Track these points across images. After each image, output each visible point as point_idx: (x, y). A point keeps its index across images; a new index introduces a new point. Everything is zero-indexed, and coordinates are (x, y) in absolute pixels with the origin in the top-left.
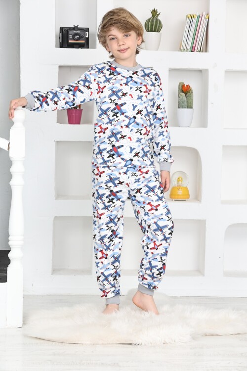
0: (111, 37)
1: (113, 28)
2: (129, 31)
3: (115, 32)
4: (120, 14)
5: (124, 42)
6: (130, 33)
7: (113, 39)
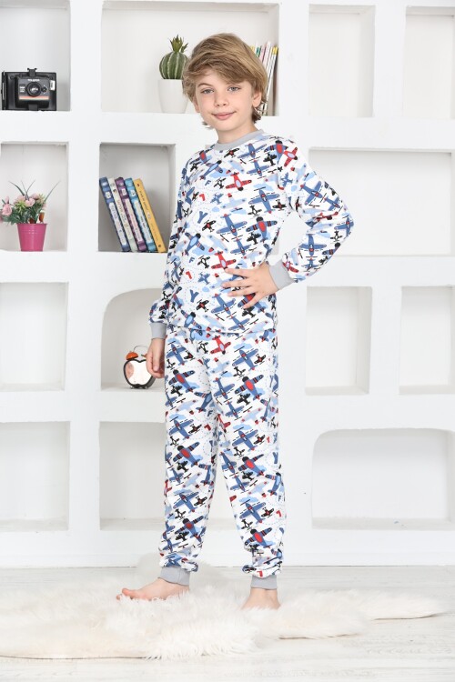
0: (204, 87)
2: (239, 82)
3: (212, 78)
6: (240, 84)
7: (208, 91)
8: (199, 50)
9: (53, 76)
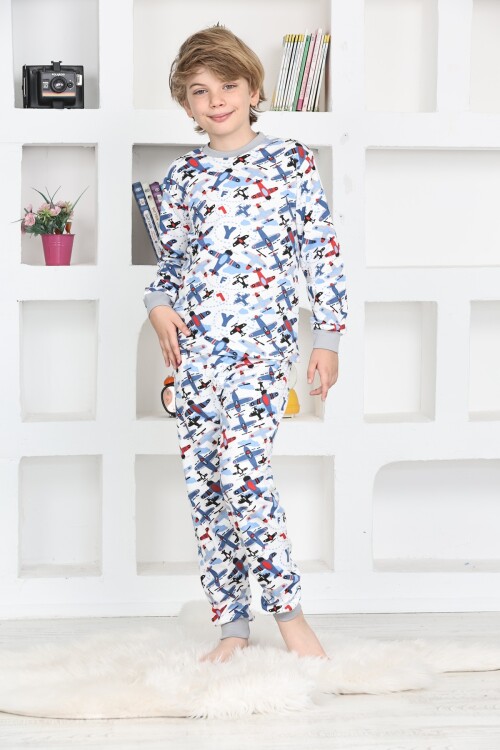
0: (197, 88)
1: (201, 70)
3: (205, 77)
4: (216, 41)
5: (222, 100)
7: (201, 92)
8: (188, 47)
9: (80, 70)
